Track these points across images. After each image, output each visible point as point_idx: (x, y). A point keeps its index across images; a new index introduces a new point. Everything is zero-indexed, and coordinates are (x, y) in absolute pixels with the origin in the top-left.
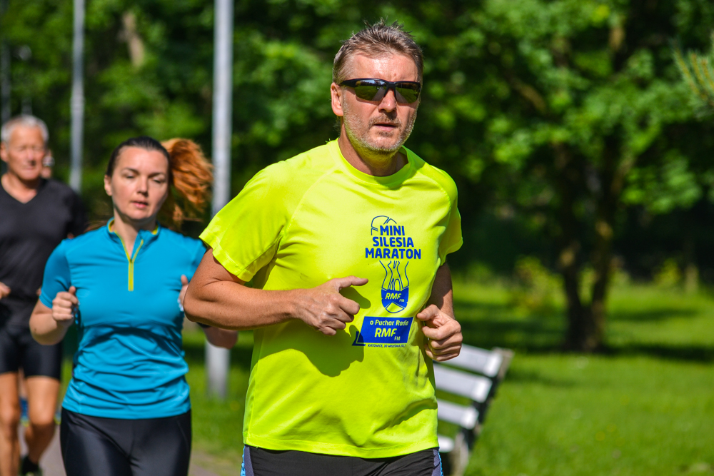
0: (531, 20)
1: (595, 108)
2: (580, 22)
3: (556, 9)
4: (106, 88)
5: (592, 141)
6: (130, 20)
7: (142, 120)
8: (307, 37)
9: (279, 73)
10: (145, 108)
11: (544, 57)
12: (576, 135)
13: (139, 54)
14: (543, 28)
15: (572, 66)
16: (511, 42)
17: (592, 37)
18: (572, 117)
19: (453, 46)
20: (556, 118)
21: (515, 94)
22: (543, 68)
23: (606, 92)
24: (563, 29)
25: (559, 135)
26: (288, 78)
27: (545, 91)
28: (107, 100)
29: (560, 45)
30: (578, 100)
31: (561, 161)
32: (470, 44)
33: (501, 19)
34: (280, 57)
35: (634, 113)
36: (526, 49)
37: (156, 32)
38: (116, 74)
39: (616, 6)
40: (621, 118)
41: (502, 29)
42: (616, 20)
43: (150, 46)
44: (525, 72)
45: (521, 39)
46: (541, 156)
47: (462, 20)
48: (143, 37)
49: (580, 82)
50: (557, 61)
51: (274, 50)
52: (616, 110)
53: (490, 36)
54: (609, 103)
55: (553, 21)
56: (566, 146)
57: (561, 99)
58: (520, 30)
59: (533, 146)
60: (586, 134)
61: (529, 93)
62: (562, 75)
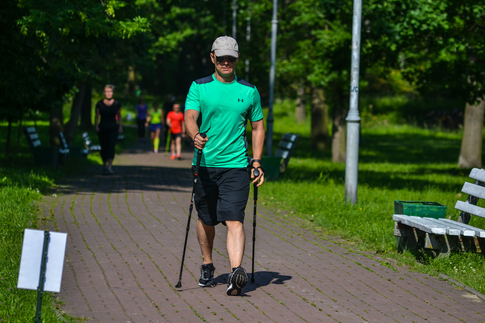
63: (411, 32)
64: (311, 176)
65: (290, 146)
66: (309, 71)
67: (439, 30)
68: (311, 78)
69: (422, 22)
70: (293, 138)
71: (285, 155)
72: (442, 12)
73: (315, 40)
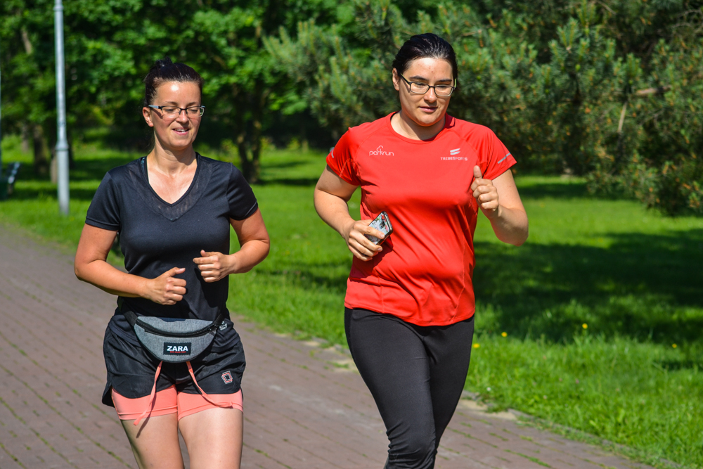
0: (216, 24)
1: (251, 66)
2: (241, 25)
3: (228, 18)
4: (14, 66)
5: (249, 81)
6: (25, 35)
7: (31, 81)
8: (109, 37)
9: (94, 56)
10: (32, 75)
11: (223, 42)
12: (241, 79)
13: (29, 48)
14: (222, 28)
15: (238, 46)
16: (208, 35)
17: (247, 32)
18: (238, 70)
19: (180, 39)
20: (231, 72)
21: (213, 61)
22: (223, 47)
23: (254, 58)
24: (232, 28)
25: (233, 80)
26: (99, 58)
27: (226, 58)
28: (16, 72)
29: (231, 36)
30: (241, 62)
31: (235, 93)
32: (188, 37)
33: (202, 24)
34: (94, 48)
35: (268, 68)
36: (214, 38)
37: (34, 37)
38: (19, 59)
39: (258, 17)
40: (262, 70)
41: (202, 29)
42: (257, 23)
43: (34, 45)
44: (214, 49)
45: (211, 34)
46: (225, 89)
47: (184, 25)
48: (30, 39)
49: (241, 53)
50: (230, 43)
51: (91, 44)
52: (259, 67)
53: (197, 33)
54: (256, 63)
55: (227, 24)
56: (238, 85)
57: (233, 62)
58: (210, 29)
59: (220, 85)
60: (246, 79)
61: (218, 59)
62: (233, 51)
63: (106, 78)
64: (32, 195)
65: (14, 172)
66: (28, 111)
67: (128, 75)
68: (32, 117)
69: (115, 69)
70: (17, 166)
71: (11, 180)
72: (128, 61)
73: (32, 87)
